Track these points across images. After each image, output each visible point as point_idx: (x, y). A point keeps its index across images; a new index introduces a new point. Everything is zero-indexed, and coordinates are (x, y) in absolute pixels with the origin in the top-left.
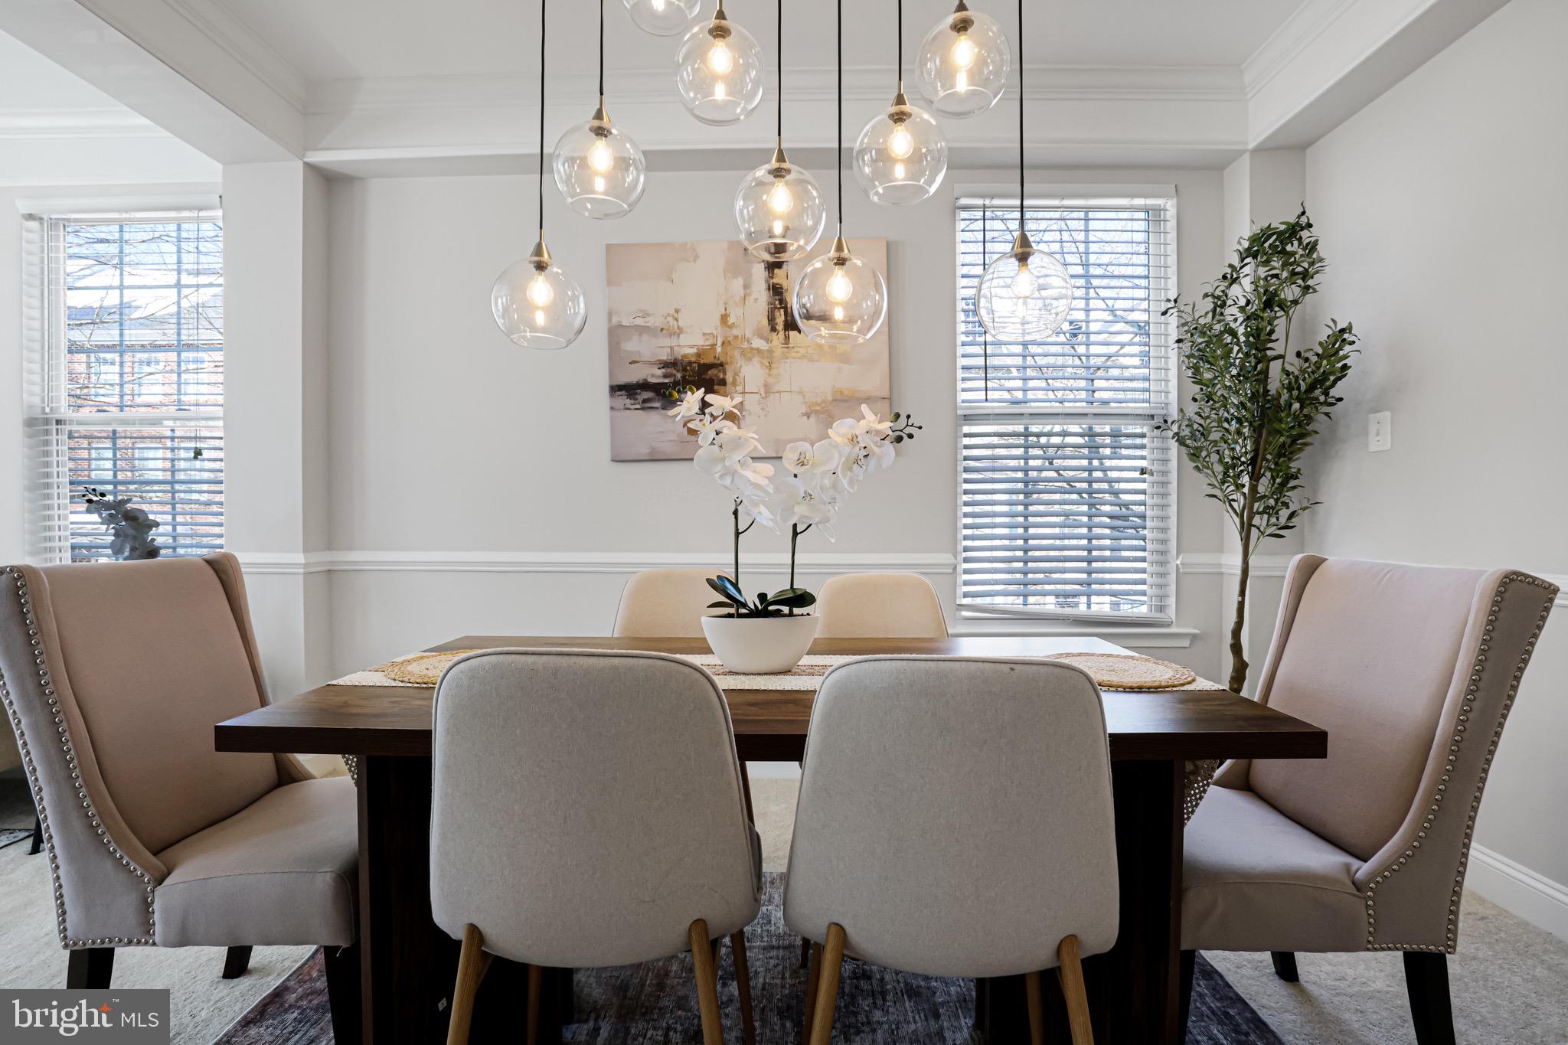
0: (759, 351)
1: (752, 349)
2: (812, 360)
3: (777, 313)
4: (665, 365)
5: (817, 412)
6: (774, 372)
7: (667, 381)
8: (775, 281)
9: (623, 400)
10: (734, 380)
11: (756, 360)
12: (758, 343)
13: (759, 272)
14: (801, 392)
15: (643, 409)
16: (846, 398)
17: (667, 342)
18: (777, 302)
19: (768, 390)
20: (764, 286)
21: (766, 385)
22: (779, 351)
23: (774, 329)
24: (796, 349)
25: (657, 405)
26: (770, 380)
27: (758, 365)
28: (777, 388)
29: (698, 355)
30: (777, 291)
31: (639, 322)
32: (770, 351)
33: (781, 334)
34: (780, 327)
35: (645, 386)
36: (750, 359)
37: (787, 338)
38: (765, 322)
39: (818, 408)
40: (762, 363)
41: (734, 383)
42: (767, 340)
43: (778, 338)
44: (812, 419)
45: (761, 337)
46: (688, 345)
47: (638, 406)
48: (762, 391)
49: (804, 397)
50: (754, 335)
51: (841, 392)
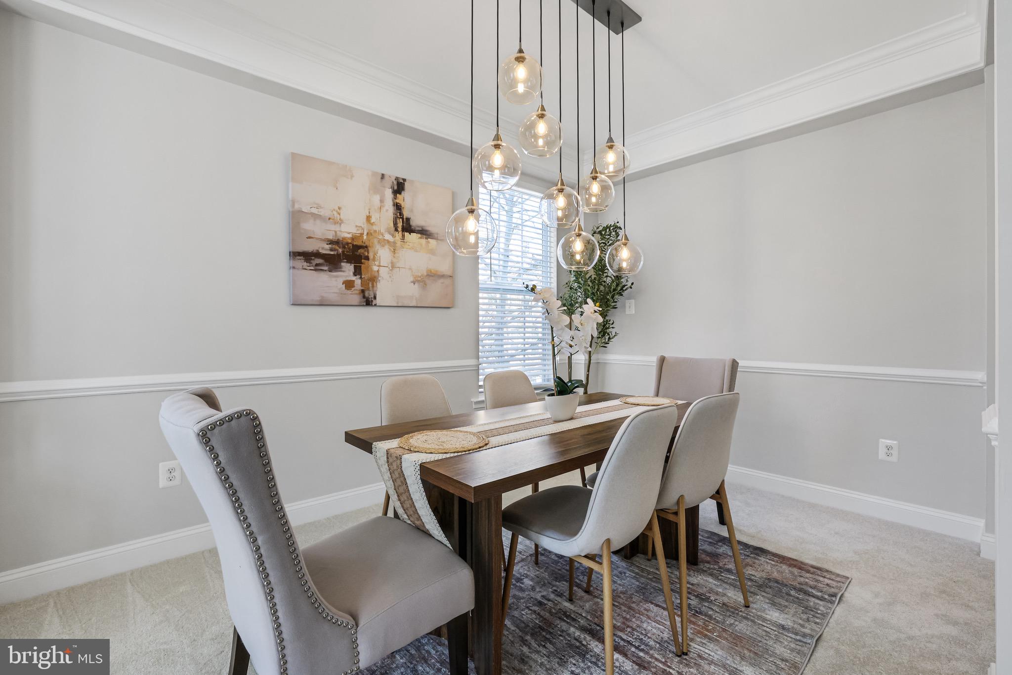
0: (388, 242)
1: (384, 240)
2: (416, 251)
3: (398, 221)
4: (331, 242)
5: (418, 281)
6: (397, 255)
7: (332, 253)
8: (397, 201)
9: (300, 263)
10: (374, 257)
11: (387, 247)
12: (388, 237)
13: (389, 193)
14: (410, 269)
15: (315, 270)
16: (433, 275)
17: (333, 227)
18: (398, 214)
19: (393, 266)
20: (391, 203)
21: (392, 263)
22: (399, 243)
23: (396, 230)
24: (408, 243)
25: (326, 268)
26: (395, 260)
27: (387, 250)
28: (398, 265)
29: (353, 239)
30: (398, 207)
31: (314, 211)
32: (395, 243)
33: (400, 233)
34: (400, 229)
35: (317, 255)
36: (383, 246)
37: (403, 236)
38: (392, 225)
39: (419, 279)
40: (390, 249)
41: (374, 260)
42: (393, 236)
43: (399, 236)
44: (416, 284)
45: (390, 233)
46: (347, 231)
47: (312, 268)
48: (390, 266)
49: (412, 271)
50: (386, 232)
51: (431, 271)
